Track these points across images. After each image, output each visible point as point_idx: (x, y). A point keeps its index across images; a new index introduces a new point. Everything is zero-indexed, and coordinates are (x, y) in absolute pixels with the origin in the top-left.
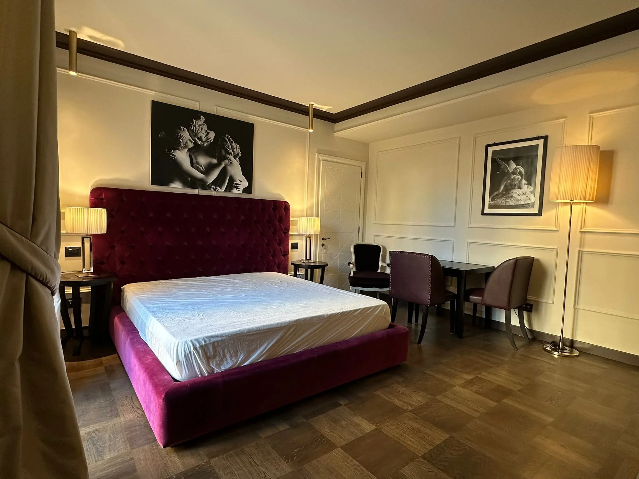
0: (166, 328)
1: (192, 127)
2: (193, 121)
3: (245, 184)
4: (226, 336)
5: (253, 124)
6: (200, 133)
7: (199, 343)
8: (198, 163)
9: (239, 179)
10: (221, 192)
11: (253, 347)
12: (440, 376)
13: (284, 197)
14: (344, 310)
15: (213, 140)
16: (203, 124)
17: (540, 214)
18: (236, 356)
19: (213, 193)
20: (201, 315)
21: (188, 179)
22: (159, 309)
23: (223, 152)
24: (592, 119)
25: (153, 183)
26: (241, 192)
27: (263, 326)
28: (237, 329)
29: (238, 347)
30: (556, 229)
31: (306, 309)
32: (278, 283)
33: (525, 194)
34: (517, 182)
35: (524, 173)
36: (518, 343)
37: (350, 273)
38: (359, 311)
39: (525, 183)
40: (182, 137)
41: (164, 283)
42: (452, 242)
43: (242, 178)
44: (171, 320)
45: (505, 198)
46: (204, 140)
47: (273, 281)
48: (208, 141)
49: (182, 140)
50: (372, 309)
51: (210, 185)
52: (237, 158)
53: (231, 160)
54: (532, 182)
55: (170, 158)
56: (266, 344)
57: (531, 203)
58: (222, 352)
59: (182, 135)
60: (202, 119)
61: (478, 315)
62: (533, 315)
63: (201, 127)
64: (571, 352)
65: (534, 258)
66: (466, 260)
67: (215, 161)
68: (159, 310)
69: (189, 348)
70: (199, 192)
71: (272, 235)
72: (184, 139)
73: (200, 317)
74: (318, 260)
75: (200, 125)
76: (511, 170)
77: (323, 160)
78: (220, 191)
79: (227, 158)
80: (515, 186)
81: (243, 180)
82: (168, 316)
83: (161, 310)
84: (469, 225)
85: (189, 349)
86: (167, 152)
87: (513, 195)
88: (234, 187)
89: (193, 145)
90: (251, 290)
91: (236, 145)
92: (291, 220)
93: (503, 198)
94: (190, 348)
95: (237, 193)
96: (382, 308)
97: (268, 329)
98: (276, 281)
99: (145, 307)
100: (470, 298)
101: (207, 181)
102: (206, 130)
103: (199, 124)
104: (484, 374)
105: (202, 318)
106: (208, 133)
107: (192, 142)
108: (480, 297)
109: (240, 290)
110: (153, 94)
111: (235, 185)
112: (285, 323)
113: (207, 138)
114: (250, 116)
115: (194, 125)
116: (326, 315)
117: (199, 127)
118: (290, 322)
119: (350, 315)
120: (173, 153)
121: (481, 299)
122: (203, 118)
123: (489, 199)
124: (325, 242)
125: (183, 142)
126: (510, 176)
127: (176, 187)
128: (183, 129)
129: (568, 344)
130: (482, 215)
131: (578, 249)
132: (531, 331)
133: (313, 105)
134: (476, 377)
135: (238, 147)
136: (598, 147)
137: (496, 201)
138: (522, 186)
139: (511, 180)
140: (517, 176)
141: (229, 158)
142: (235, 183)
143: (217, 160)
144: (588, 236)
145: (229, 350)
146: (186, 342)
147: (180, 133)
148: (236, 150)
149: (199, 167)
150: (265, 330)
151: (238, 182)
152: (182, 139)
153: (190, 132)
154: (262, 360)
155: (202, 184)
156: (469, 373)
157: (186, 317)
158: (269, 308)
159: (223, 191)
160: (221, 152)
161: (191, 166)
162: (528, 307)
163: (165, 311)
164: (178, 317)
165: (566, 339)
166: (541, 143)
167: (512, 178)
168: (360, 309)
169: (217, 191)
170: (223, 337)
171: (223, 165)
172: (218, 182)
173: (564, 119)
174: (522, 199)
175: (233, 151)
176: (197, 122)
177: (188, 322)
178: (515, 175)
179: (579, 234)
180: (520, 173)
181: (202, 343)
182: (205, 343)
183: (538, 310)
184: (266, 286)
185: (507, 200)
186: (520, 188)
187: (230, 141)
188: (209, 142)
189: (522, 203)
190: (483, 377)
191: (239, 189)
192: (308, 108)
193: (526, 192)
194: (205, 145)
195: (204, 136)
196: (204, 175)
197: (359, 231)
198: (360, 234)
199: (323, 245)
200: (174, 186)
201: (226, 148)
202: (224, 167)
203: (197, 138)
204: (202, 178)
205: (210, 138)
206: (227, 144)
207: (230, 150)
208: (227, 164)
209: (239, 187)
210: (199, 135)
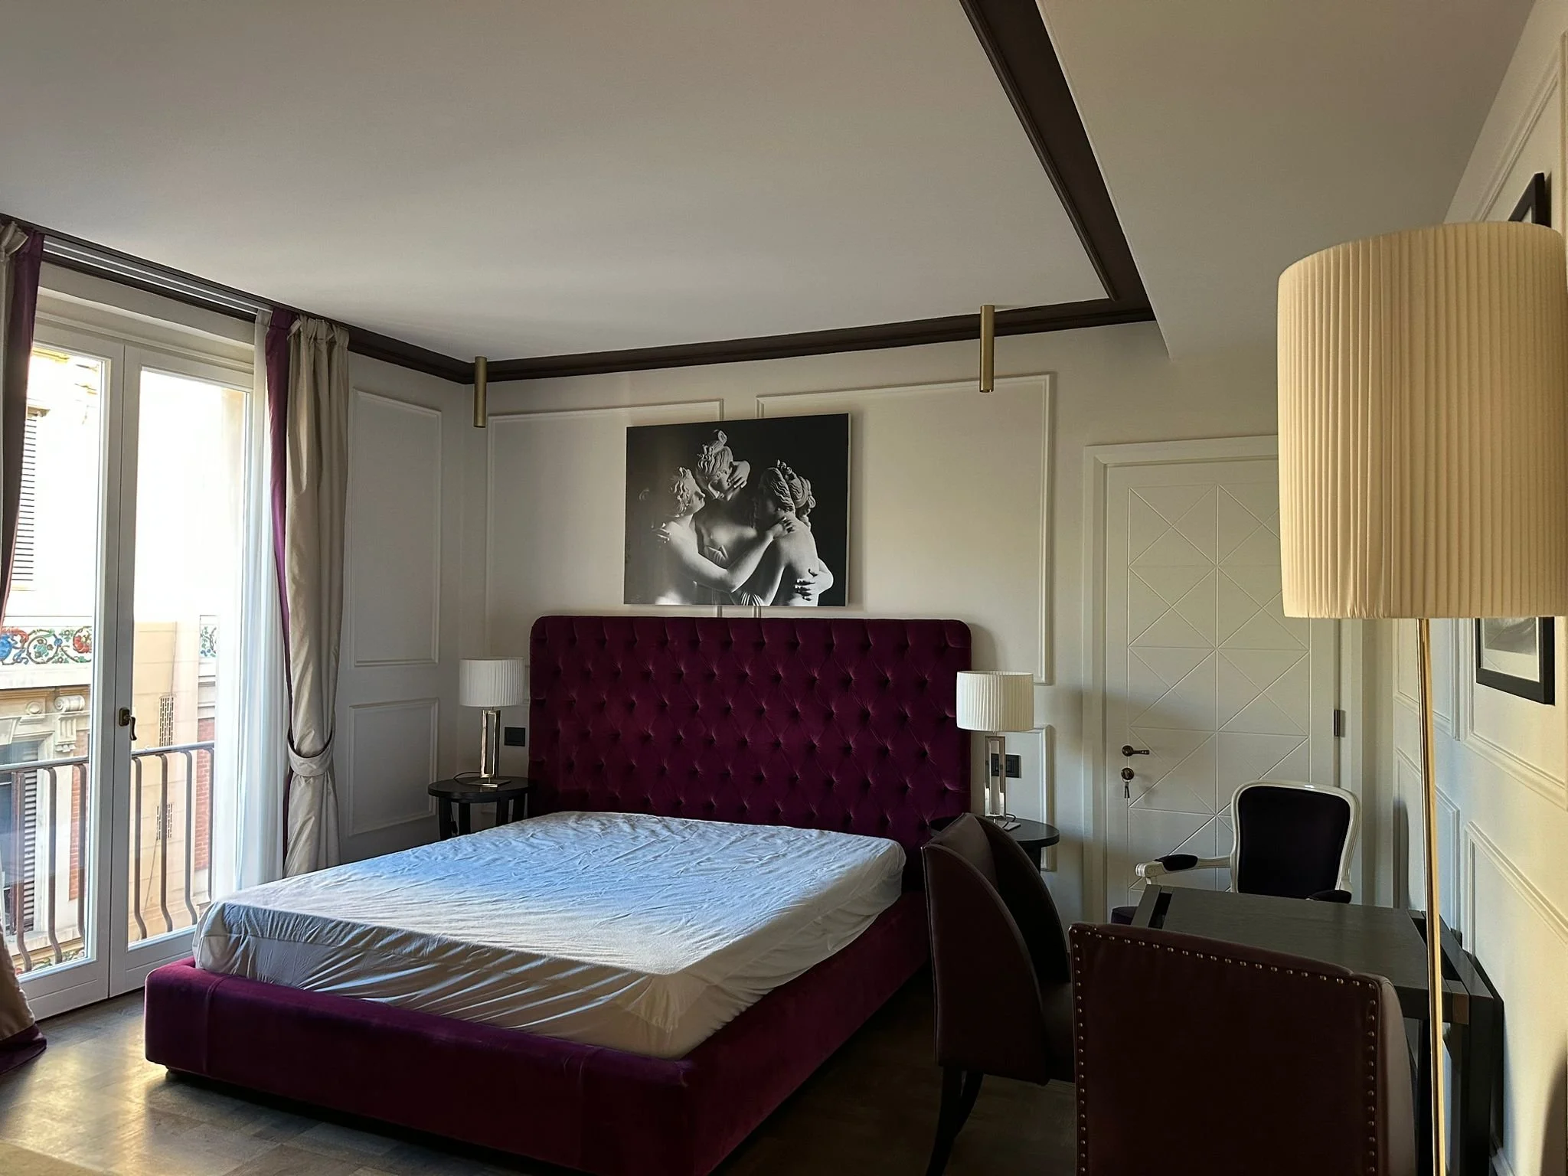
1: (702, 463)
2: (703, 448)
3: (825, 580)
5: (848, 415)
6: (719, 472)
8: (713, 544)
9: (809, 570)
10: (765, 607)
15: (746, 483)
16: (723, 450)
21: (692, 582)
23: (771, 506)
25: (627, 598)
26: (815, 602)
40: (682, 491)
43: (818, 565)
46: (726, 486)
48: (735, 486)
49: (681, 497)
52: (805, 516)
53: (788, 525)
55: (659, 541)
59: (681, 486)
60: (720, 438)
63: (719, 458)
67: (751, 532)
72: (685, 494)
75: (718, 454)
77: (1116, 465)
78: (762, 603)
79: (780, 521)
81: (820, 570)
86: (653, 529)
88: (798, 593)
89: (703, 504)
91: (802, 481)
95: (805, 607)
101: (733, 584)
102: (731, 462)
103: (714, 452)
106: (734, 469)
107: (700, 497)
110: (632, 413)
111: (800, 587)
113: (733, 480)
115: (705, 458)
117: (715, 458)
120: (665, 531)
122: (722, 437)
124: (1130, 763)
125: (683, 501)
127: (670, 604)
128: (684, 471)
130: (1481, 683)
135: (806, 487)
141: (785, 519)
142: (798, 581)
143: (756, 528)
147: (677, 482)
148: (801, 494)
149: (715, 553)
151: (808, 578)
152: (682, 494)
153: (698, 476)
155: (722, 592)
159: (769, 605)
160: (765, 507)
161: (699, 552)
169: (754, 605)
171: (770, 539)
172: (757, 585)
175: (794, 498)
176: (710, 449)
187: (786, 477)
188: (738, 488)
191: (809, 594)
194: (729, 498)
195: (728, 475)
196: (725, 570)
197: (1338, 732)
198: (1346, 742)
199: (1128, 775)
200: (663, 601)
201: (777, 494)
202: (773, 542)
203: (711, 486)
204: (721, 578)
205: (740, 478)
206: (778, 485)
207: (787, 498)
208: (778, 534)
209: (809, 590)
210: (716, 478)
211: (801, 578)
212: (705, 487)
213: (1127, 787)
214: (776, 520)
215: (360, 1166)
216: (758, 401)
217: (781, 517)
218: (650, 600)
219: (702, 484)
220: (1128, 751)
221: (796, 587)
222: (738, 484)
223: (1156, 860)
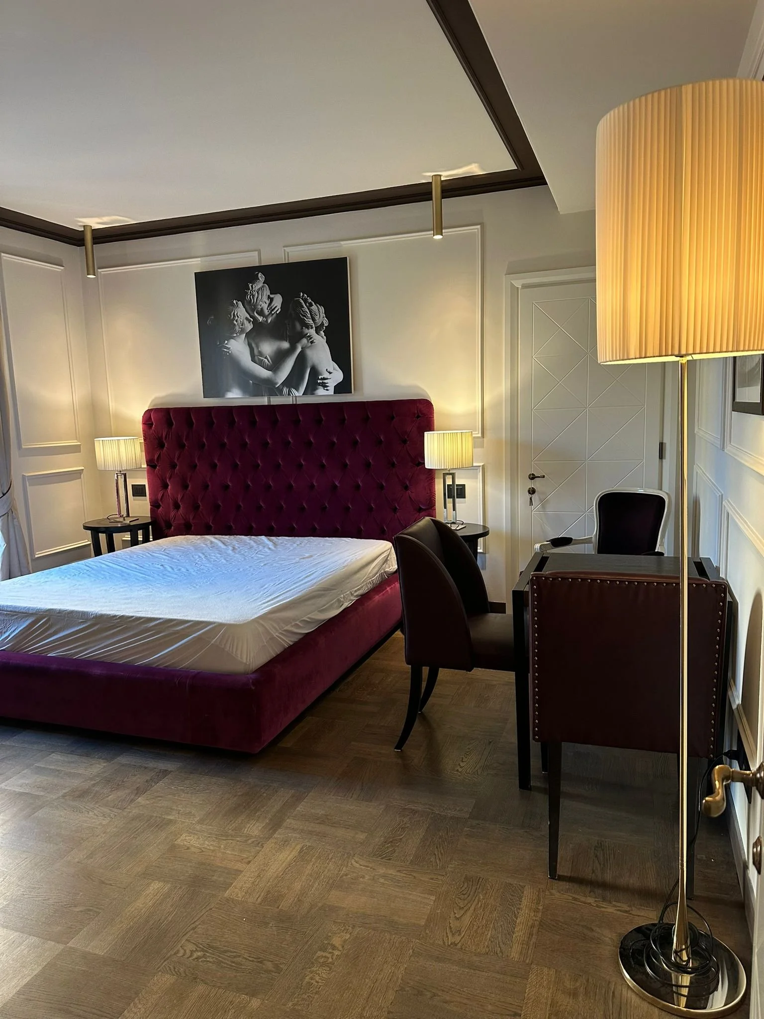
1: (249, 297)
2: (248, 285)
3: (338, 376)
5: (346, 258)
6: (261, 303)
8: (261, 354)
9: (327, 370)
10: (298, 396)
14: (132, 614)
15: (280, 310)
16: (263, 286)
21: (249, 381)
23: (298, 326)
25: (205, 395)
26: (331, 391)
38: (158, 622)
40: (236, 318)
43: (333, 366)
46: (266, 312)
48: (273, 313)
49: (237, 321)
52: (322, 332)
53: (311, 338)
55: (224, 353)
56: (11, 631)
59: (236, 314)
60: (260, 279)
63: (260, 292)
67: (286, 345)
71: (392, 469)
72: (239, 319)
75: (259, 290)
77: (525, 287)
78: (297, 394)
79: (305, 336)
81: (334, 369)
86: (219, 345)
88: (320, 385)
89: (252, 326)
91: (317, 307)
95: (325, 395)
96: (213, 628)
97: (11, 611)
101: (276, 381)
102: (269, 296)
103: (257, 288)
106: (271, 300)
107: (249, 321)
110: (197, 263)
111: (321, 381)
112: (34, 609)
113: (271, 308)
114: (341, 244)
115: (250, 293)
116: (94, 614)
117: (257, 292)
118: (41, 609)
119: (138, 624)
120: (227, 346)
122: (262, 277)
124: (536, 484)
125: (238, 325)
127: (235, 396)
128: (237, 303)
135: (321, 311)
141: (308, 334)
142: (320, 377)
143: (289, 342)
147: (233, 311)
148: (318, 316)
149: (262, 360)
150: (8, 611)
151: (326, 375)
153: (247, 306)
154: (5, 649)
155: (269, 387)
159: (301, 395)
160: (294, 327)
161: (252, 360)
169: (291, 395)
171: (299, 350)
175: (314, 320)
176: (254, 286)
187: (307, 304)
188: (275, 315)
191: (328, 386)
194: (269, 321)
195: (267, 305)
196: (270, 372)
197: (661, 456)
198: (666, 462)
199: (532, 491)
200: (230, 395)
201: (302, 317)
202: (301, 351)
203: (256, 313)
204: (268, 378)
205: (276, 307)
206: (302, 310)
207: (309, 320)
208: (304, 346)
209: (327, 383)
210: (259, 307)
211: (321, 375)
212: (253, 315)
213: (531, 499)
214: (302, 336)
215: (53, 752)
216: (284, 250)
217: (306, 333)
218: (220, 394)
219: (250, 312)
220: (533, 477)
221: (319, 381)
222: (275, 311)
223: (547, 541)
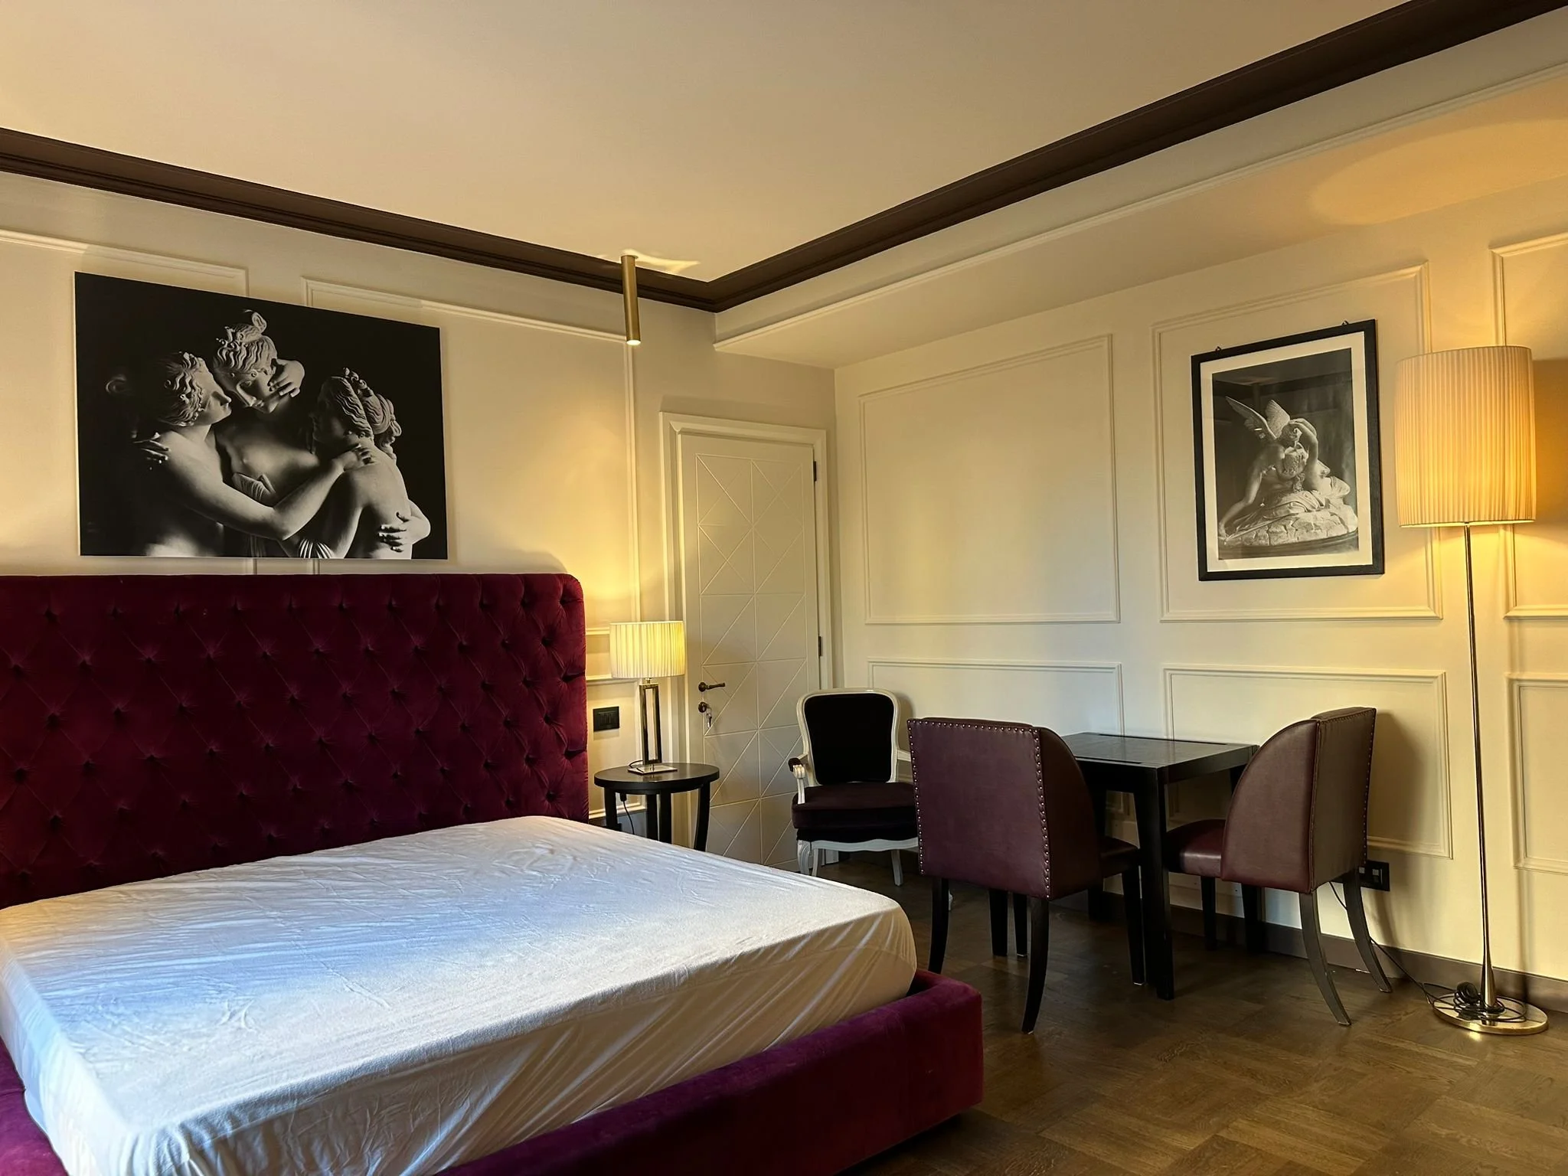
0: (101, 1079)
1: (224, 353)
2: (226, 333)
3: (420, 527)
4: (316, 1092)
5: (438, 329)
6: (253, 370)
7: (213, 1130)
8: (248, 470)
9: (398, 514)
10: (335, 560)
11: (417, 1122)
12: (1096, 1149)
13: (558, 561)
14: (747, 948)
15: (298, 392)
16: (261, 340)
17: (1377, 567)
18: (357, 1159)
19: (307, 567)
20: (242, 1014)
21: (215, 525)
22: (94, 1004)
23: (338, 428)
24: (1499, 266)
25: (87, 549)
26: (407, 554)
27: (454, 1041)
28: (360, 1062)
29: (361, 1127)
30: (1432, 614)
31: (619, 955)
32: (541, 858)
33: (1327, 506)
34: (1297, 471)
35: (1317, 442)
36: (1353, 1000)
37: (797, 794)
38: (802, 943)
39: (1323, 473)
40: (189, 389)
41: (134, 896)
42: (1116, 671)
43: (410, 508)
44: (127, 1044)
45: (1268, 522)
46: (266, 391)
47: (526, 853)
48: (281, 394)
49: (189, 396)
50: (845, 933)
51: (296, 541)
52: (388, 446)
53: (365, 454)
54: (1344, 466)
55: (149, 459)
56: (467, 1105)
57: (1348, 533)
58: (301, 1156)
59: (187, 381)
60: (256, 324)
61: (1220, 910)
62: (1394, 897)
63: (254, 349)
64: (1524, 1017)
65: (1374, 710)
66: (1164, 730)
67: (309, 459)
68: (92, 1009)
69: (175, 1153)
70: (259, 565)
71: (527, 690)
72: (195, 394)
73: (236, 1024)
74: (688, 762)
75: (252, 345)
76: (1275, 435)
77: (683, 432)
78: (332, 555)
79: (352, 447)
80: (1294, 483)
81: (413, 514)
82: (117, 1031)
83: (100, 1008)
84: (1162, 616)
85: (176, 1157)
86: (136, 439)
87: (1292, 512)
88: (383, 542)
89: (229, 412)
90: (438, 896)
91: (380, 400)
92: (587, 633)
93: (1260, 524)
94: (179, 1154)
95: (391, 560)
96: (881, 924)
97: (471, 1049)
98: (538, 851)
99: (45, 999)
100: (1183, 857)
101: (284, 528)
102: (274, 361)
103: (246, 340)
104: (1242, 1124)
105: (240, 1028)
106: (280, 370)
107: (223, 402)
108: (1217, 854)
109: (404, 897)
110: (82, 252)
111: (385, 534)
112: (534, 1019)
113: (278, 384)
114: (423, 302)
115: (229, 346)
116: (685, 974)
117: (247, 349)
118: (551, 1013)
119: (772, 960)
120: (159, 444)
121: (1218, 860)
122: (259, 322)
123: (1218, 528)
124: (707, 697)
125: (192, 404)
126: (1276, 452)
127: (174, 556)
128: (192, 360)
129: (1511, 989)
130: (1201, 579)
131: (1507, 673)
132: (1394, 953)
133: (636, 260)
134: (1215, 1137)
135: (387, 408)
136: (1525, 352)
137: (1242, 533)
138: (1314, 481)
139: (1279, 466)
140: (1295, 450)
141: (360, 446)
142: (383, 528)
143: (316, 454)
144: (1531, 631)
145: (327, 1143)
146: (163, 1133)
147: (179, 374)
148: (381, 417)
149: (253, 482)
150: (458, 1053)
151: (396, 523)
152: (190, 393)
153: (217, 370)
154: (455, 1162)
155: (269, 541)
156: (1187, 1128)
157: (185, 1026)
158: (489, 964)
159: (343, 558)
160: (329, 429)
161: (225, 481)
162: (1376, 872)
163: (112, 1008)
164: (155, 1033)
165: (1504, 973)
166: (1356, 342)
167: (1283, 456)
168: (804, 937)
169: (320, 557)
170: (305, 1097)
171: (339, 471)
172: (325, 529)
173: (1418, 268)
174: (1323, 526)
175: (371, 421)
176: (239, 335)
177: (185, 1049)
178: (1291, 448)
179: (1504, 626)
180: (1305, 441)
181: (223, 1129)
182: (233, 1128)
183: (1407, 883)
184: (497, 874)
185: (1273, 529)
186: (1308, 487)
187: (359, 391)
188: (286, 399)
189: (1323, 535)
190: (1234, 1137)
191: (400, 544)
192: (618, 269)
193: (1328, 501)
194: (272, 408)
195: (269, 377)
196: (271, 509)
197: (820, 654)
198: (824, 658)
199: (703, 707)
200: (163, 551)
201: (347, 412)
202: (343, 474)
203: (242, 387)
204: (264, 520)
205: (289, 384)
206: (348, 401)
207: (361, 420)
208: (350, 466)
209: (399, 539)
210: (250, 377)
211: (386, 524)
212: (230, 388)
214: (347, 447)
216: (307, 284)
217: (354, 443)
219: (225, 383)
221: (381, 534)
222: (287, 391)
